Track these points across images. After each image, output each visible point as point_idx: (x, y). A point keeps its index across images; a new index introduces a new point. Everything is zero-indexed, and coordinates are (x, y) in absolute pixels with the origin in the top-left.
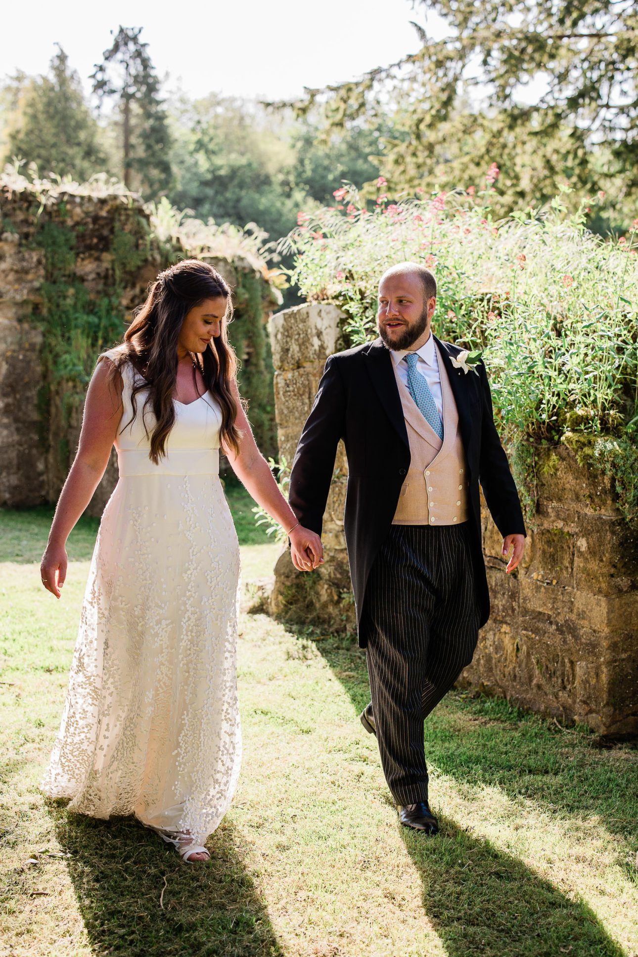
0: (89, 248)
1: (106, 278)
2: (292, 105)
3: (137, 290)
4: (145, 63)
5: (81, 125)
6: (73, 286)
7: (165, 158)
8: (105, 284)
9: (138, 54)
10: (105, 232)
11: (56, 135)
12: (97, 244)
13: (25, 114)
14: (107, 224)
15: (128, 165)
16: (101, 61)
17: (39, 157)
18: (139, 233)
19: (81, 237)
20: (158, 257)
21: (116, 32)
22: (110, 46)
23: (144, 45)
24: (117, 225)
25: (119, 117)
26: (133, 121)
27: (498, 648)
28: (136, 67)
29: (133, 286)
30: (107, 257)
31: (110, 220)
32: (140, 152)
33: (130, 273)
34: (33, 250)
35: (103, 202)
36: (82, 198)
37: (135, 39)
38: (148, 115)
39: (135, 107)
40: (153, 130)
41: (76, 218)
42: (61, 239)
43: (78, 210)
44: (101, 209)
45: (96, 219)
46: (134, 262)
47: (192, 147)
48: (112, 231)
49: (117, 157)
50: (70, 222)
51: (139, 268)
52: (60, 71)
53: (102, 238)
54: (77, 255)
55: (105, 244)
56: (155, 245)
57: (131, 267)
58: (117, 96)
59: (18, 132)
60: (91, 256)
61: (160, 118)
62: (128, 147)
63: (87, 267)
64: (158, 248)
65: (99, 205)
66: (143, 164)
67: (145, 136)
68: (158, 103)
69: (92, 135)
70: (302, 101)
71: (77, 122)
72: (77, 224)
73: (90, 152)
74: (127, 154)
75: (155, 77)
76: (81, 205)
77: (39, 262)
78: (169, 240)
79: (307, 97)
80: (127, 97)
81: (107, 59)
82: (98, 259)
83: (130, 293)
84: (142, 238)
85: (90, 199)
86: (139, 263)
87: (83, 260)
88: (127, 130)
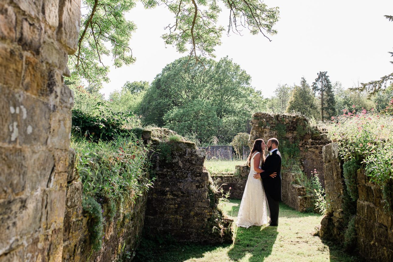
0: (290, 130)
1: (295, 138)
2: (358, 89)
3: (304, 142)
4: (328, 82)
5: (309, 99)
6: (285, 141)
7: (334, 107)
8: (295, 140)
9: (326, 79)
10: (295, 126)
11: (302, 102)
12: (292, 129)
13: (294, 97)
14: (295, 123)
15: (322, 109)
16: (315, 81)
17: (297, 108)
18: (305, 126)
19: (288, 127)
20: (310, 132)
21: (319, 73)
22: (317, 77)
23: (328, 76)
24: (298, 123)
25: (320, 96)
26: (324, 97)
27: (383, 254)
28: (325, 83)
29: (303, 140)
30: (295, 132)
31: (296, 122)
32: (326, 105)
33: (302, 137)
34: (274, 131)
35: (294, 117)
36: (288, 116)
37: (325, 75)
38: (329, 95)
39: (325, 93)
40: (330, 99)
41: (287, 122)
42: (282, 128)
43: (287, 120)
44: (294, 119)
45: (292, 122)
46: (303, 134)
47: (343, 104)
48: (297, 125)
49: (320, 107)
50: (285, 123)
51: (304, 135)
52: (303, 85)
53: (294, 127)
54: (287, 132)
55: (295, 129)
56: (309, 129)
57: (302, 135)
58: (319, 91)
59: (292, 101)
60: (291, 132)
61: (332, 96)
62: (322, 104)
63: (290, 135)
64: (310, 130)
65: (293, 118)
66: (327, 109)
67: (328, 101)
68: (331, 92)
69: (313, 101)
70: (361, 87)
71: (308, 98)
72: (287, 123)
73: (312, 106)
74: (322, 106)
75: (331, 85)
76: (288, 118)
77: (276, 134)
78: (314, 127)
79: (363, 86)
80: (322, 91)
81: (316, 81)
82: (293, 133)
83: (302, 142)
84: (305, 127)
85: (291, 116)
86: (304, 134)
87: (288, 133)
88: (323, 100)
